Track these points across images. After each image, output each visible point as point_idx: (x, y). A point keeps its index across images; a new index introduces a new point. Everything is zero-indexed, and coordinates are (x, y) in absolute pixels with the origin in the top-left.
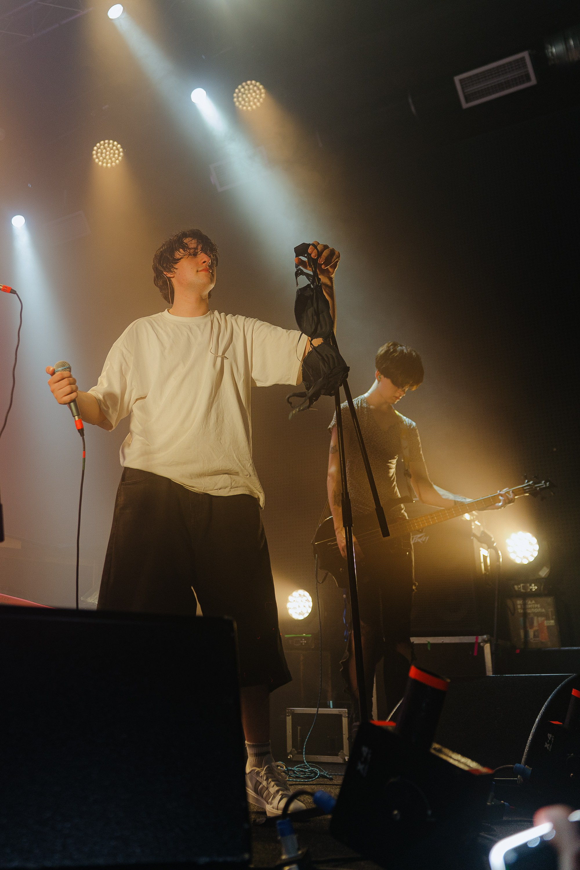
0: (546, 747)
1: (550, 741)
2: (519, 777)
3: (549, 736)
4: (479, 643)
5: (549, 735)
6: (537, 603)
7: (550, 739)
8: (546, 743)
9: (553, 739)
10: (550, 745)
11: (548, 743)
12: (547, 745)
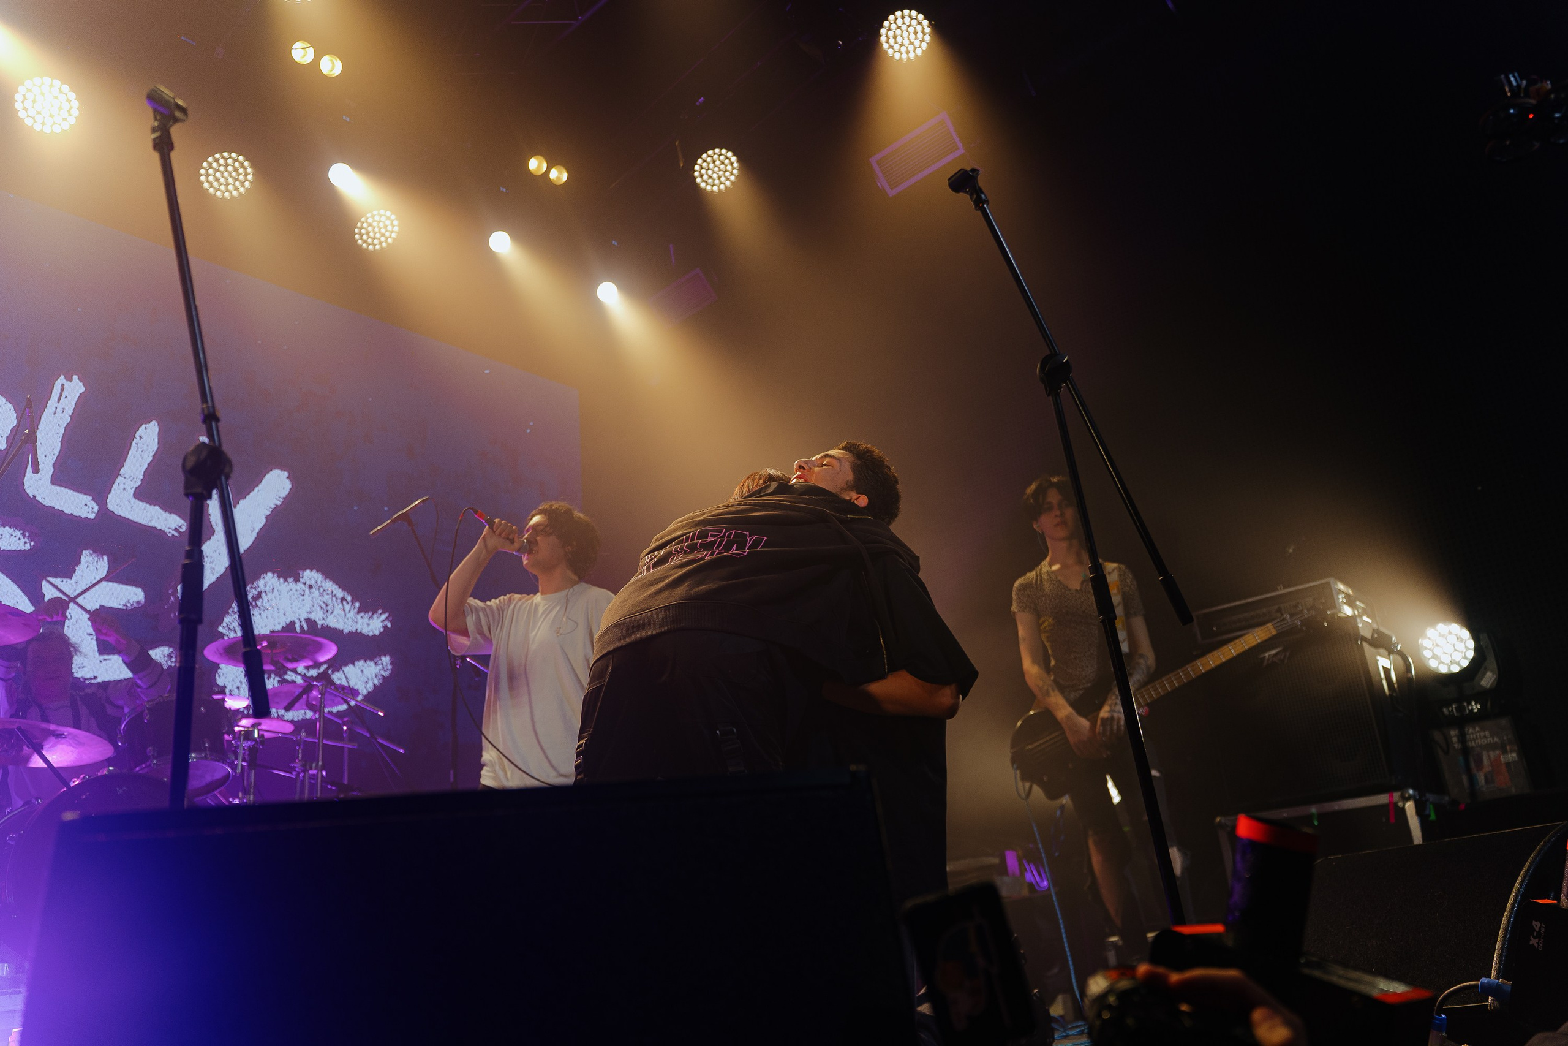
0: (1533, 944)
1: (1539, 933)
2: (1490, 1000)
3: (1536, 925)
4: (1396, 804)
5: (1534, 923)
6: (1483, 729)
7: (1537, 929)
8: (1532, 938)
9: (1543, 930)
10: (1539, 940)
11: (1534, 938)
12: (1534, 941)
